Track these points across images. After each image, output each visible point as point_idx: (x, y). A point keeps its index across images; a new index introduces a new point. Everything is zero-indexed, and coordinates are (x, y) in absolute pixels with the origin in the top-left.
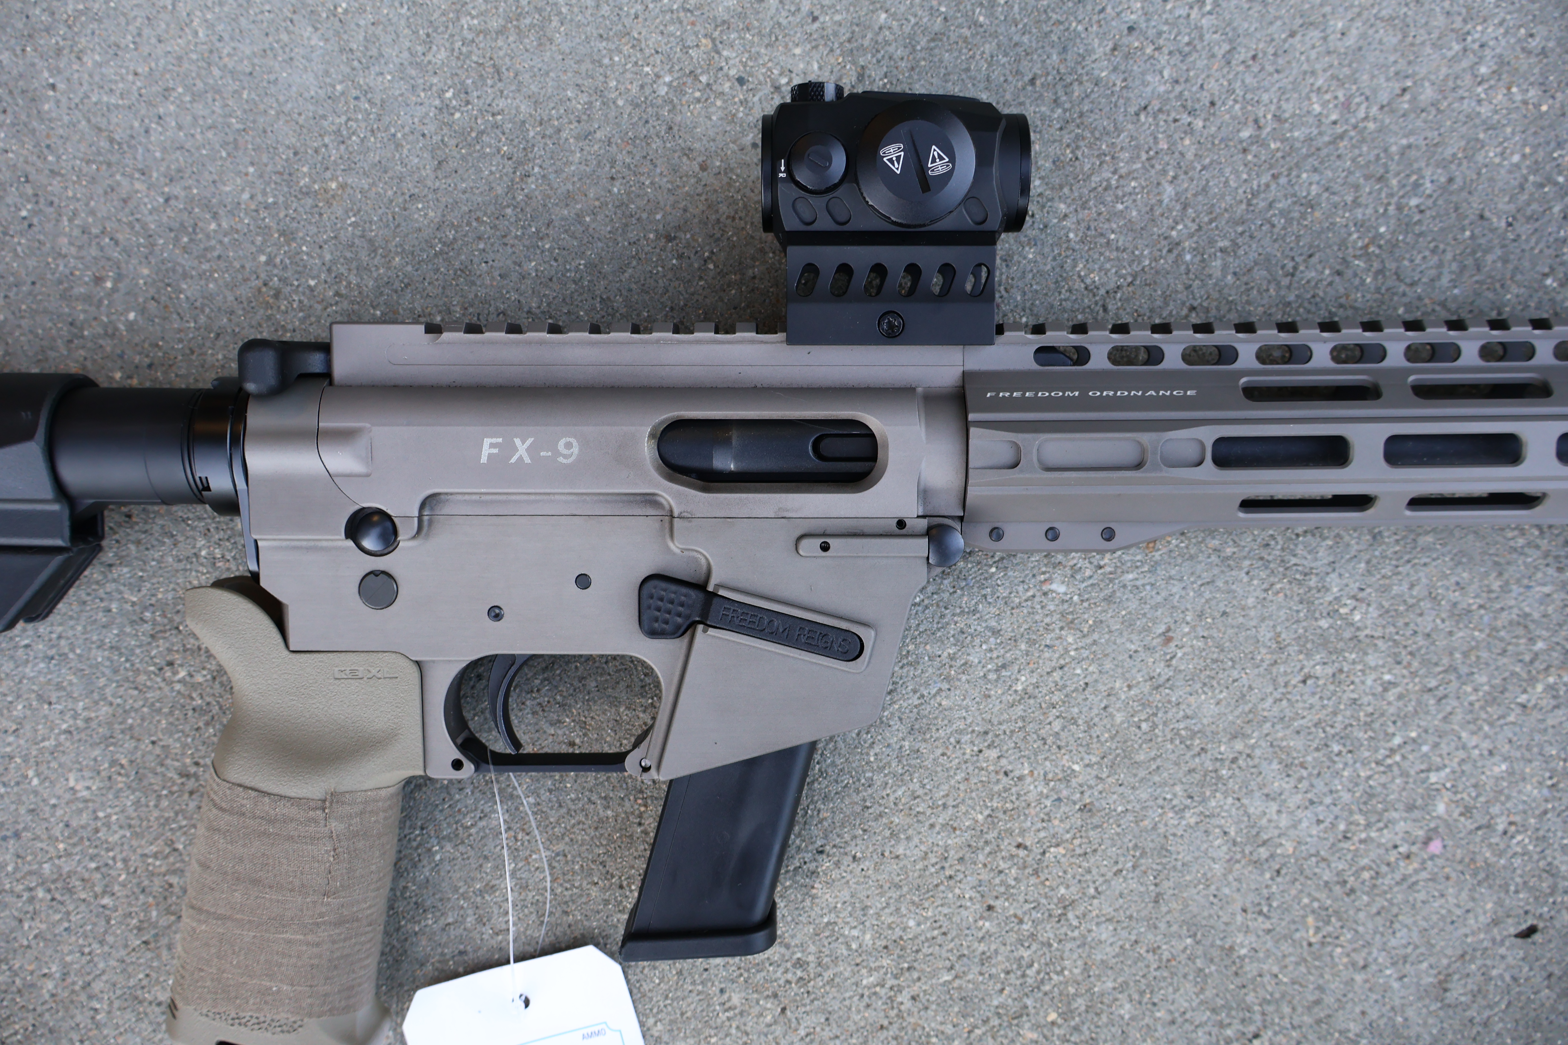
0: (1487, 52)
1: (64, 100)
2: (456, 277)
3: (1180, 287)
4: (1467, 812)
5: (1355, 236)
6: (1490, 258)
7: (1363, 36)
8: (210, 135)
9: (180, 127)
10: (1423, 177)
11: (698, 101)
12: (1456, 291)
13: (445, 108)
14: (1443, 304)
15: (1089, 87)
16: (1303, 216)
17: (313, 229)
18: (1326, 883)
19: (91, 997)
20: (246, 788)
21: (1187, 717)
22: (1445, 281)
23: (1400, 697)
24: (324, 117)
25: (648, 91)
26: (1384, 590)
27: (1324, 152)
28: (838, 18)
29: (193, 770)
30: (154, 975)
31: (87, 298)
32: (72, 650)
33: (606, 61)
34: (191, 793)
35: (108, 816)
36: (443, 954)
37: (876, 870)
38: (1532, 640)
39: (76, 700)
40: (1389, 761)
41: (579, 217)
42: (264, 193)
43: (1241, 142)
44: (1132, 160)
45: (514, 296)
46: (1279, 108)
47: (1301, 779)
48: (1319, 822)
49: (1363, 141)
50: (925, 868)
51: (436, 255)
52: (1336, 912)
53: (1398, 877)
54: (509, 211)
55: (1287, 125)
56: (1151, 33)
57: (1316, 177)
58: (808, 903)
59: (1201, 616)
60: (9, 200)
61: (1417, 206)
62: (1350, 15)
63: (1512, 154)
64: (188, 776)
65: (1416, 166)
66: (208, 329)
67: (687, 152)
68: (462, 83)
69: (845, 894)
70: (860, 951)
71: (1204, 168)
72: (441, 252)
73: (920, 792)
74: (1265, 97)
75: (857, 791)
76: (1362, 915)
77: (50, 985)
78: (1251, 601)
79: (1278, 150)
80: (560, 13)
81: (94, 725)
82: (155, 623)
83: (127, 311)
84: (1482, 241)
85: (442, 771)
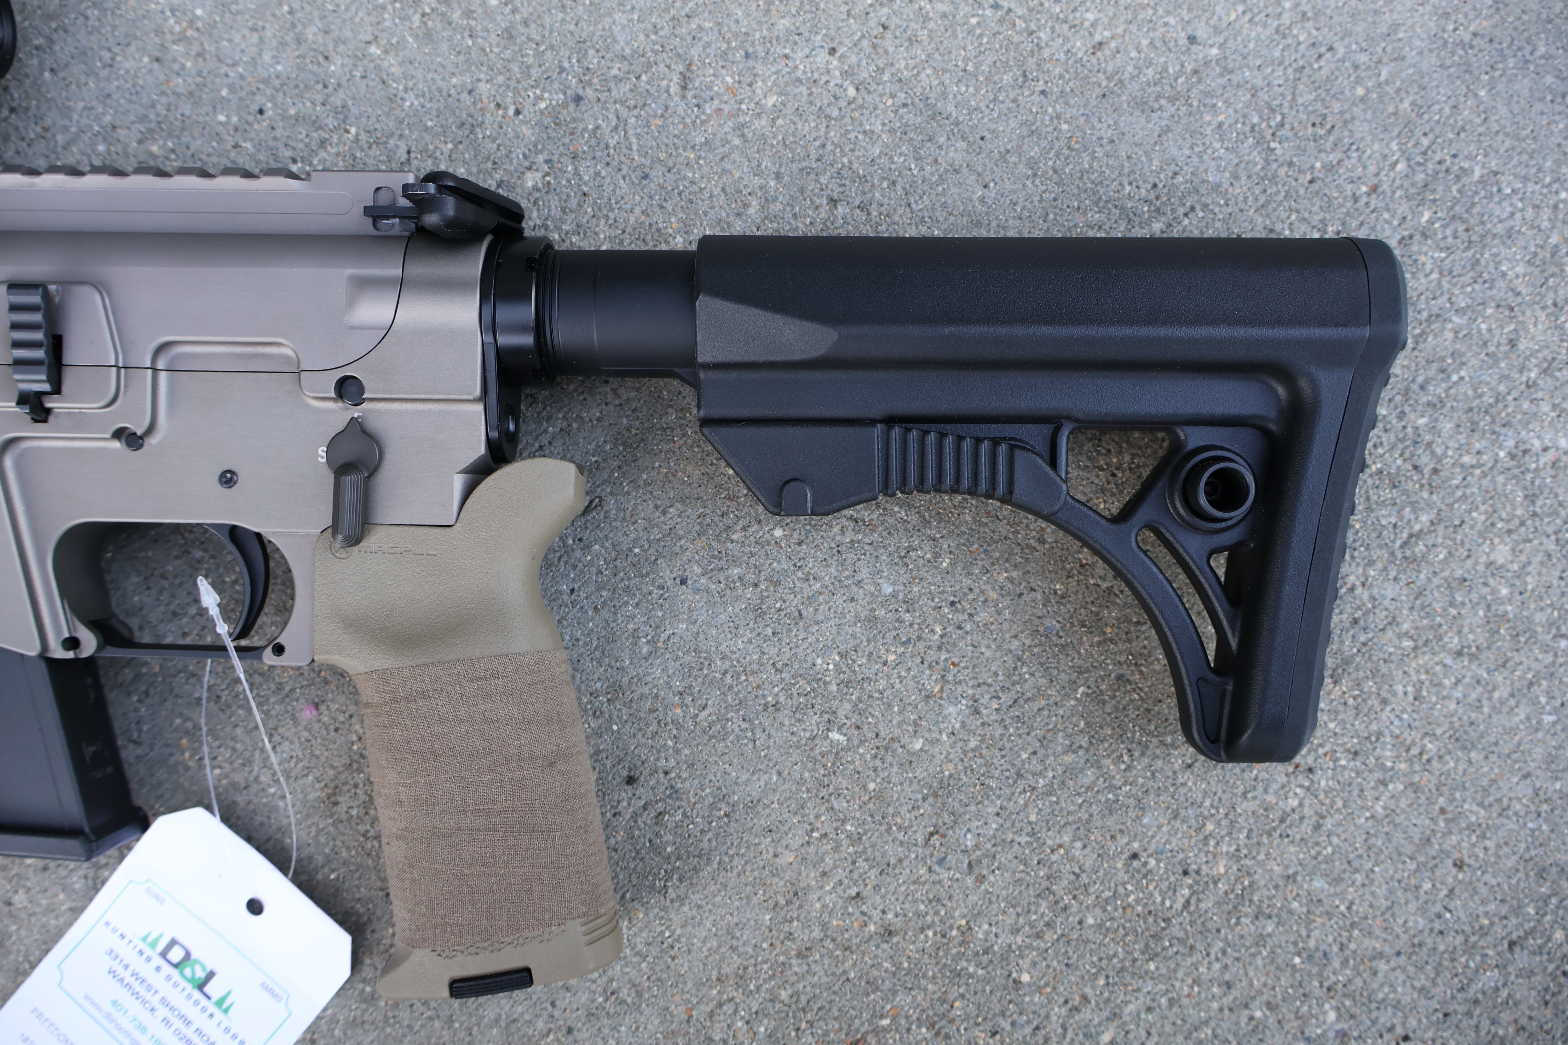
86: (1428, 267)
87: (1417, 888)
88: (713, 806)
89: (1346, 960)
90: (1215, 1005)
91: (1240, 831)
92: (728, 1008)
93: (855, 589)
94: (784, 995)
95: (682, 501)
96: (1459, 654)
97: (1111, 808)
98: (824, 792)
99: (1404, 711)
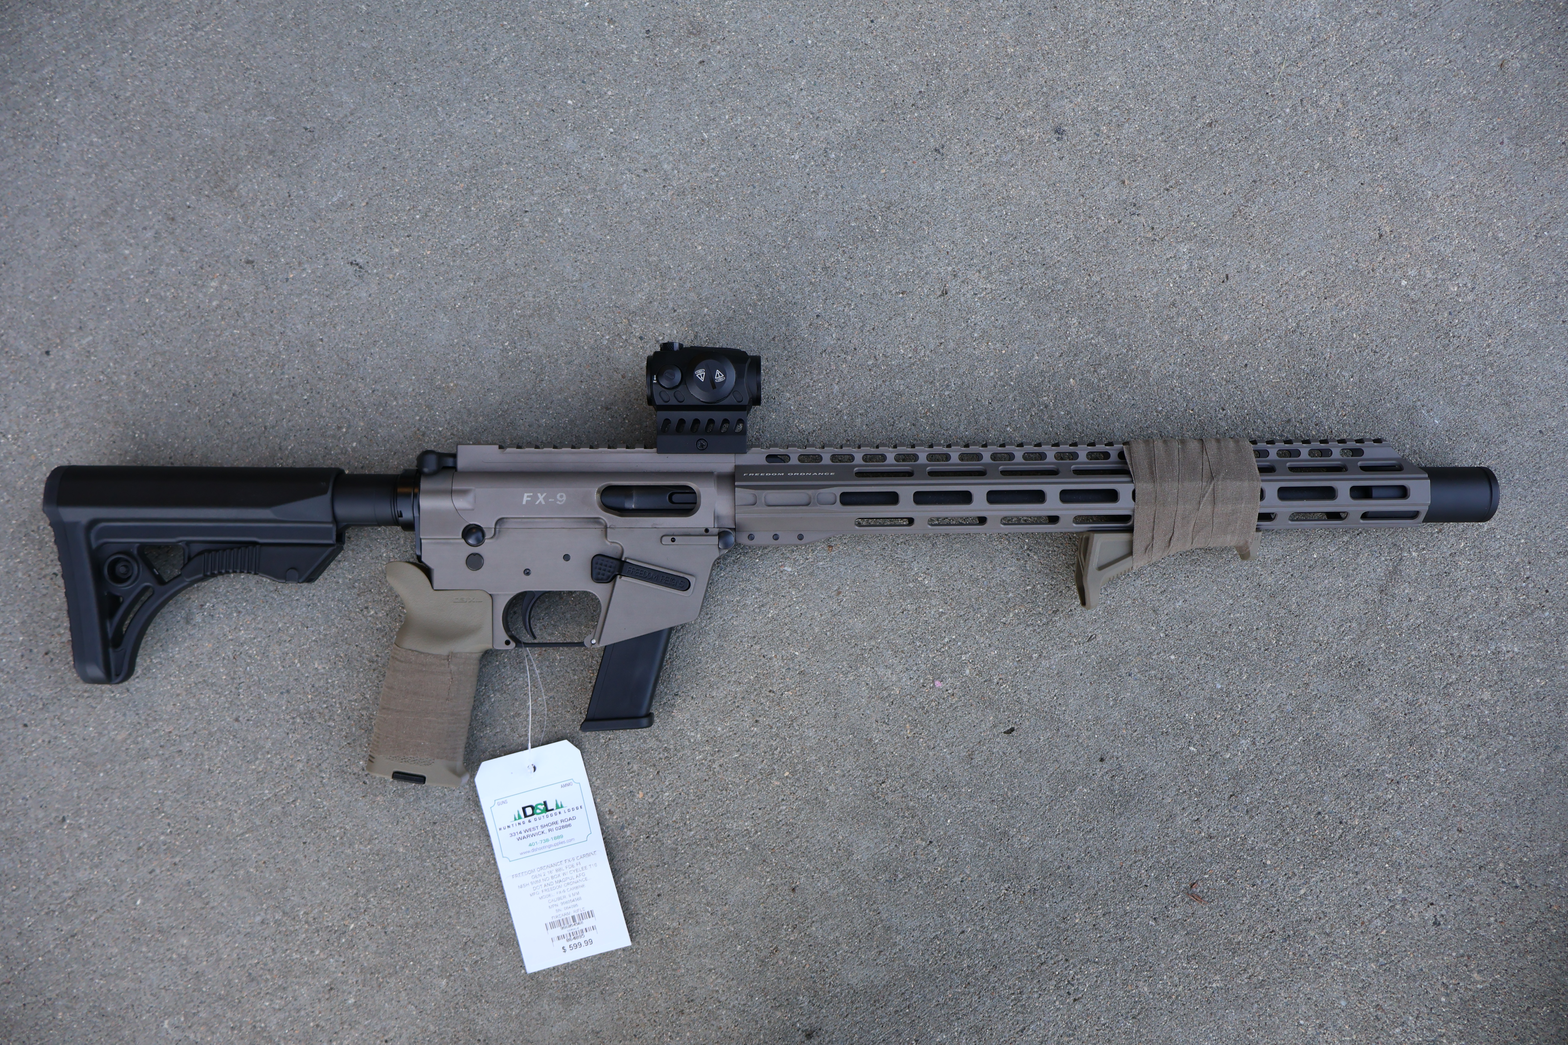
0: (977, 327)
1: (327, 346)
2: (508, 426)
3: (842, 431)
4: (980, 673)
5: (921, 408)
6: (981, 418)
7: (922, 320)
8: (395, 362)
9: (381, 358)
10: (950, 382)
11: (621, 347)
13: (504, 350)
14: (961, 438)
15: (799, 341)
16: (897, 399)
17: (442, 405)
18: (915, 708)
19: (321, 771)
20: (413, 651)
21: (848, 629)
22: (962, 428)
23: (947, 619)
24: (448, 354)
25: (598, 342)
26: (938, 569)
27: (906, 371)
28: (685, 310)
29: (375, 659)
30: (352, 759)
31: (334, 436)
32: (319, 601)
33: (579, 329)
34: (374, 670)
35: (333, 682)
36: (494, 747)
37: (703, 703)
38: (1007, 593)
39: (320, 626)
40: (943, 650)
41: (566, 399)
42: (419, 388)
43: (868, 366)
44: (819, 374)
45: (535, 435)
46: (885, 351)
47: (902, 659)
48: (911, 678)
49: (924, 365)
50: (726, 703)
51: (499, 416)
52: (920, 722)
53: (948, 705)
54: (533, 396)
55: (889, 359)
56: (827, 318)
57: (902, 382)
58: (670, 720)
59: (854, 581)
60: (299, 391)
61: (948, 395)
62: (915, 311)
63: (990, 372)
64: (373, 662)
65: (947, 377)
66: (391, 450)
67: (616, 370)
68: (513, 339)
69: (688, 715)
70: (695, 743)
71: (852, 377)
72: (501, 415)
73: (723, 666)
74: (879, 346)
75: (694, 665)
76: (932, 723)
77: (300, 765)
78: (877, 575)
79: (885, 370)
80: (558, 308)
81: (328, 637)
82: (360, 588)
83: (353, 442)
84: (978, 411)
85: (500, 646)
86: (1462, 567)
87: (1441, 838)
88: (1137, 775)
89: (1408, 867)
90: (1350, 882)
91: (1366, 806)
92: (1139, 864)
93: (1204, 685)
94: (1163, 860)
95: (1131, 639)
96: (1465, 738)
97: (1310, 791)
98: (1186, 773)
99: (1440, 760)
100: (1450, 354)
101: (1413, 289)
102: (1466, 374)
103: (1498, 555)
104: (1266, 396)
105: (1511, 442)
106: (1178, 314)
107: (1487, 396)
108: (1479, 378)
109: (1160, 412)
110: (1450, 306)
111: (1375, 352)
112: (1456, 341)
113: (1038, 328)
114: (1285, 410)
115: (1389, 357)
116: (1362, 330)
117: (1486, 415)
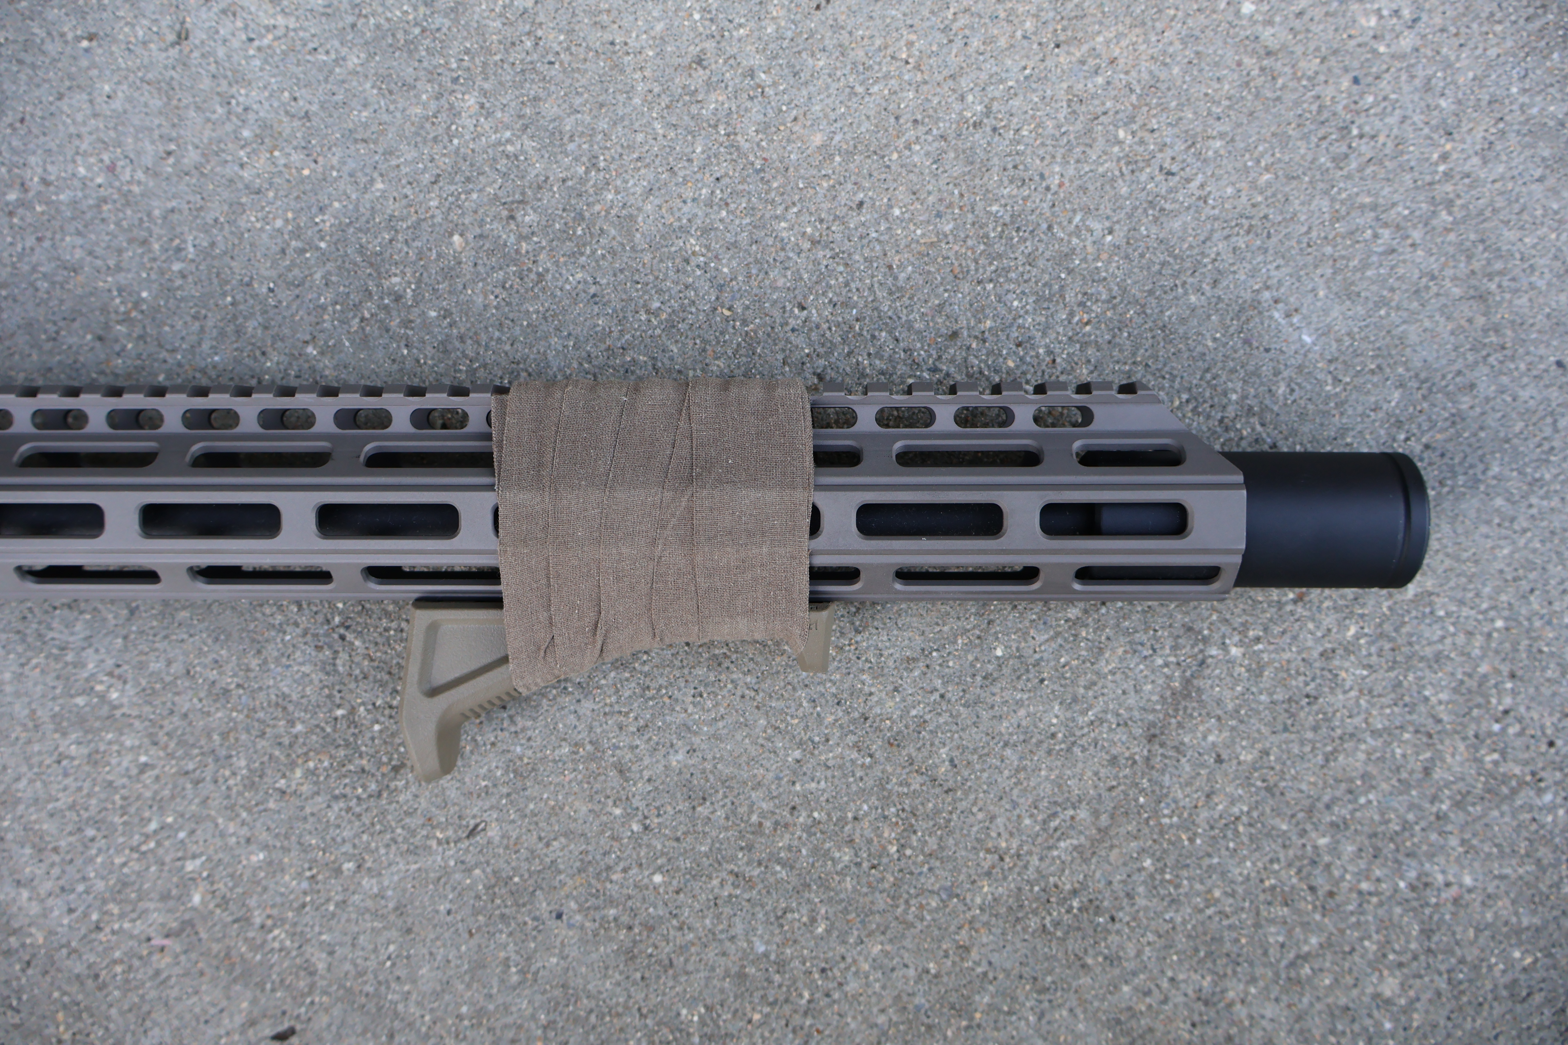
0: (251, 115)
4: (224, 903)
5: (118, 301)
6: (251, 325)
7: (129, 99)
10: (184, 241)
12: (216, 358)
14: (203, 371)
16: (67, 280)
18: (78, 976)
22: (206, 346)
23: (157, 778)
26: (141, 666)
27: (88, 216)
38: (292, 723)
40: (144, 848)
43: (7, 204)
46: (45, 170)
47: (53, 865)
48: (71, 911)
49: (128, 204)
52: (88, 1009)
53: (151, 972)
55: (52, 188)
57: (79, 241)
61: (180, 272)
62: (116, 79)
63: (274, 219)
65: (178, 230)
74: (32, 160)
76: (113, 1011)
79: (43, 213)
84: (242, 307)
100: (1349, 177)
101: (1270, 23)
102: (1386, 225)
103: (1438, 657)
104: (902, 276)
105: (1486, 388)
106: (708, 83)
107: (1433, 278)
108: (1417, 235)
109: (656, 313)
110: (1356, 64)
111: (1170, 173)
112: (1366, 149)
113: (386, 117)
114: (947, 309)
115: (1202, 186)
116: (1140, 120)
117: (1427, 324)
